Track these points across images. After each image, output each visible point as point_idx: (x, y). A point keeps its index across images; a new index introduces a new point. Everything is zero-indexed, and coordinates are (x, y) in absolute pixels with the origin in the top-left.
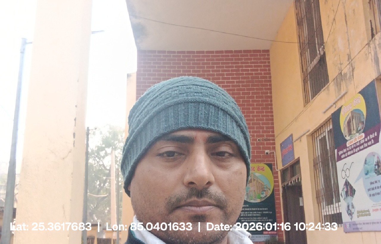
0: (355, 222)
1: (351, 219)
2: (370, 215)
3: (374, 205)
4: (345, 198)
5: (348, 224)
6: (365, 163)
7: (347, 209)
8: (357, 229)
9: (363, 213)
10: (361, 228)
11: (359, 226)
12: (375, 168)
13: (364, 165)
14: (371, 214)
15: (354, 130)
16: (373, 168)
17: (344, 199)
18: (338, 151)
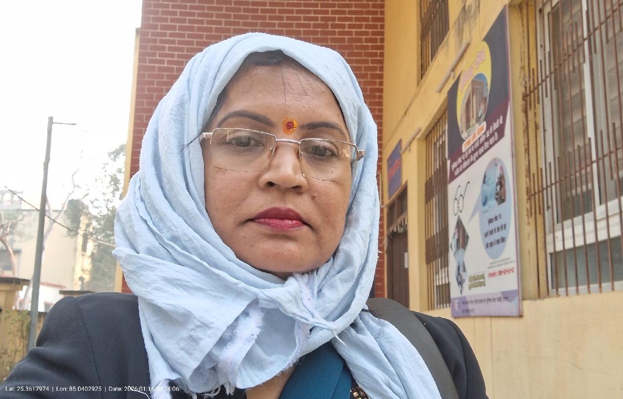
0: (465, 297)
1: (461, 291)
2: (484, 285)
3: (490, 266)
4: (455, 253)
5: (457, 301)
6: (484, 182)
7: (457, 274)
8: (467, 311)
9: (477, 281)
10: (473, 310)
11: (470, 306)
12: (497, 190)
13: (482, 187)
14: (487, 283)
15: (473, 116)
16: (494, 192)
17: (454, 255)
18: (451, 164)
